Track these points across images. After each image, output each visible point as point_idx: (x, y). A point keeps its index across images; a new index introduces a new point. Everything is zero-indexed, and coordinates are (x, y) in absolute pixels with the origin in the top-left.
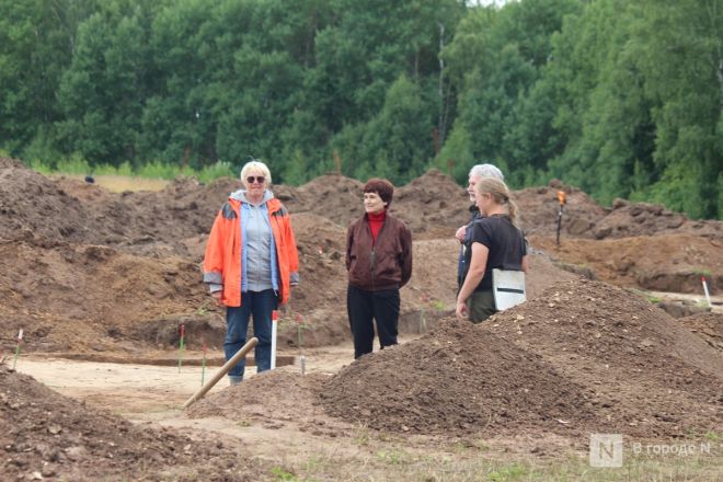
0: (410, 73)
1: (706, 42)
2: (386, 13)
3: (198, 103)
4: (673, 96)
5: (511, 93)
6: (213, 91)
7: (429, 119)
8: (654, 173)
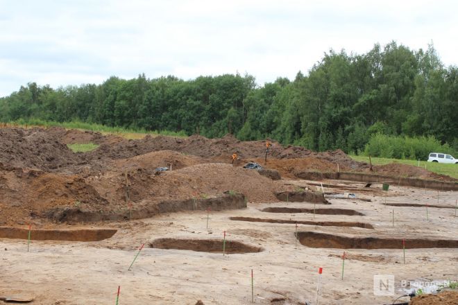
0: (235, 106)
1: (316, 99)
2: (228, 90)
3: (176, 114)
4: (307, 114)
5: (262, 112)
6: (181, 111)
7: (239, 119)
8: (301, 135)
